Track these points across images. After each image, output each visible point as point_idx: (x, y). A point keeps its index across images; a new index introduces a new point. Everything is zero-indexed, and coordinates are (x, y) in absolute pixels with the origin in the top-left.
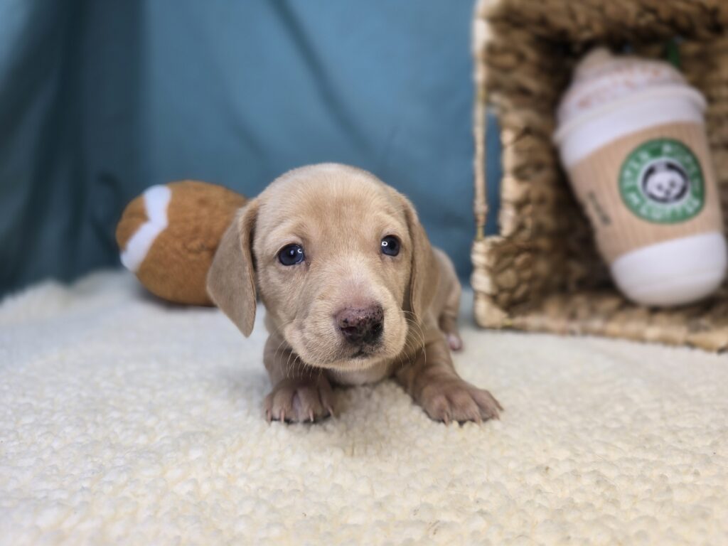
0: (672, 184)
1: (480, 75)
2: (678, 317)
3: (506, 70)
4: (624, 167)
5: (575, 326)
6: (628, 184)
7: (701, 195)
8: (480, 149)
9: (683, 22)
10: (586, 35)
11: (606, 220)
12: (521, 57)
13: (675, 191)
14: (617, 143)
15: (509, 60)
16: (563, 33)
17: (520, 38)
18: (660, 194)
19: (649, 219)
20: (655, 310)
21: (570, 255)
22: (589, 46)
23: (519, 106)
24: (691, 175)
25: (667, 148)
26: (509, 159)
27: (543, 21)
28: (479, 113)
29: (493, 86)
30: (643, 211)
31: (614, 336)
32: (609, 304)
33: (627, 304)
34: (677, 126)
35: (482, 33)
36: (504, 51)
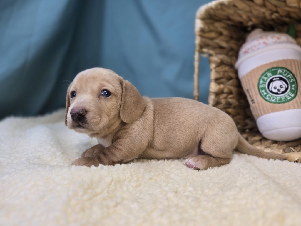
0: (281, 87)
1: (198, 41)
3: (212, 39)
4: (260, 79)
6: (261, 86)
7: (295, 92)
8: (196, 70)
9: (293, 15)
10: (250, 23)
11: (253, 101)
12: (220, 34)
13: (283, 90)
14: (258, 68)
15: (213, 35)
16: (241, 23)
17: (219, 26)
18: (276, 91)
20: (275, 142)
22: (254, 27)
25: (280, 71)
26: (213, 75)
27: (228, 18)
28: (196, 56)
29: (202, 46)
30: (267, 98)
32: (257, 138)
33: (264, 139)
34: (284, 61)
35: (199, 24)
36: (211, 31)
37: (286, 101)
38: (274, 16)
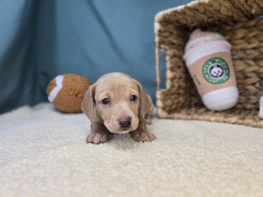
0: (219, 72)
1: (157, 39)
2: (223, 114)
3: (166, 37)
4: (204, 67)
5: (189, 117)
6: (205, 72)
7: (228, 75)
8: (157, 62)
9: (223, 20)
10: (192, 25)
11: (199, 83)
12: (172, 33)
13: (220, 74)
14: (202, 59)
15: (167, 34)
16: (185, 25)
17: (171, 27)
18: (215, 75)
19: (212, 83)
21: (192, 95)
22: (194, 28)
23: (171, 48)
25: (217, 60)
26: (168, 65)
27: (178, 22)
28: (157, 51)
29: (161, 43)
30: (210, 80)
31: (201, 120)
33: (208, 110)
34: (220, 53)
35: (157, 27)
36: (165, 31)
37: (223, 82)
38: (210, 20)
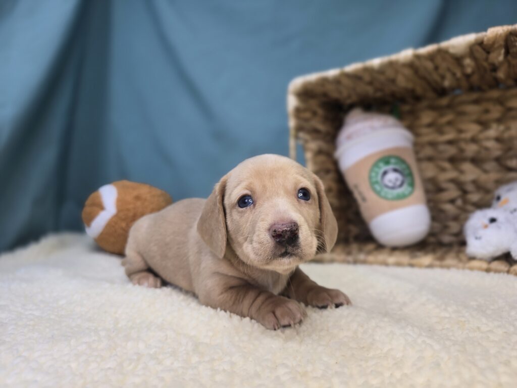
0: (397, 179)
1: (292, 123)
3: (307, 120)
4: (371, 170)
5: (350, 258)
6: (374, 180)
7: (412, 185)
10: (349, 101)
11: (364, 199)
12: (315, 113)
13: (398, 183)
14: (367, 158)
15: (307, 115)
16: (337, 100)
17: (314, 104)
18: (390, 185)
19: (385, 198)
20: (394, 249)
21: (349, 221)
22: (351, 107)
23: (314, 139)
24: (406, 174)
25: (393, 161)
27: (325, 95)
28: (292, 144)
29: (299, 129)
30: (383, 194)
31: (371, 263)
32: (371, 247)
33: (380, 247)
34: (397, 149)
35: (292, 102)
36: (305, 110)
38: (379, 94)
